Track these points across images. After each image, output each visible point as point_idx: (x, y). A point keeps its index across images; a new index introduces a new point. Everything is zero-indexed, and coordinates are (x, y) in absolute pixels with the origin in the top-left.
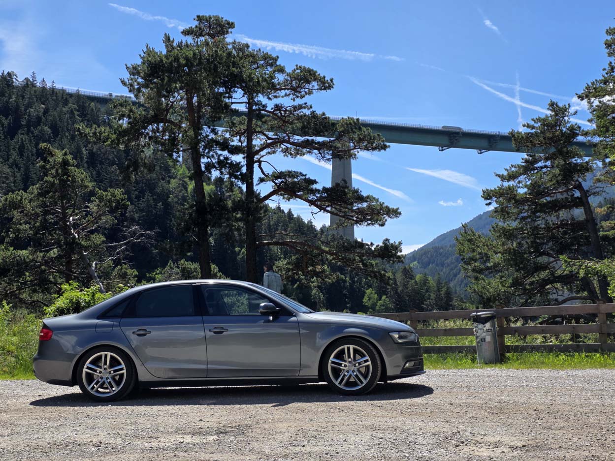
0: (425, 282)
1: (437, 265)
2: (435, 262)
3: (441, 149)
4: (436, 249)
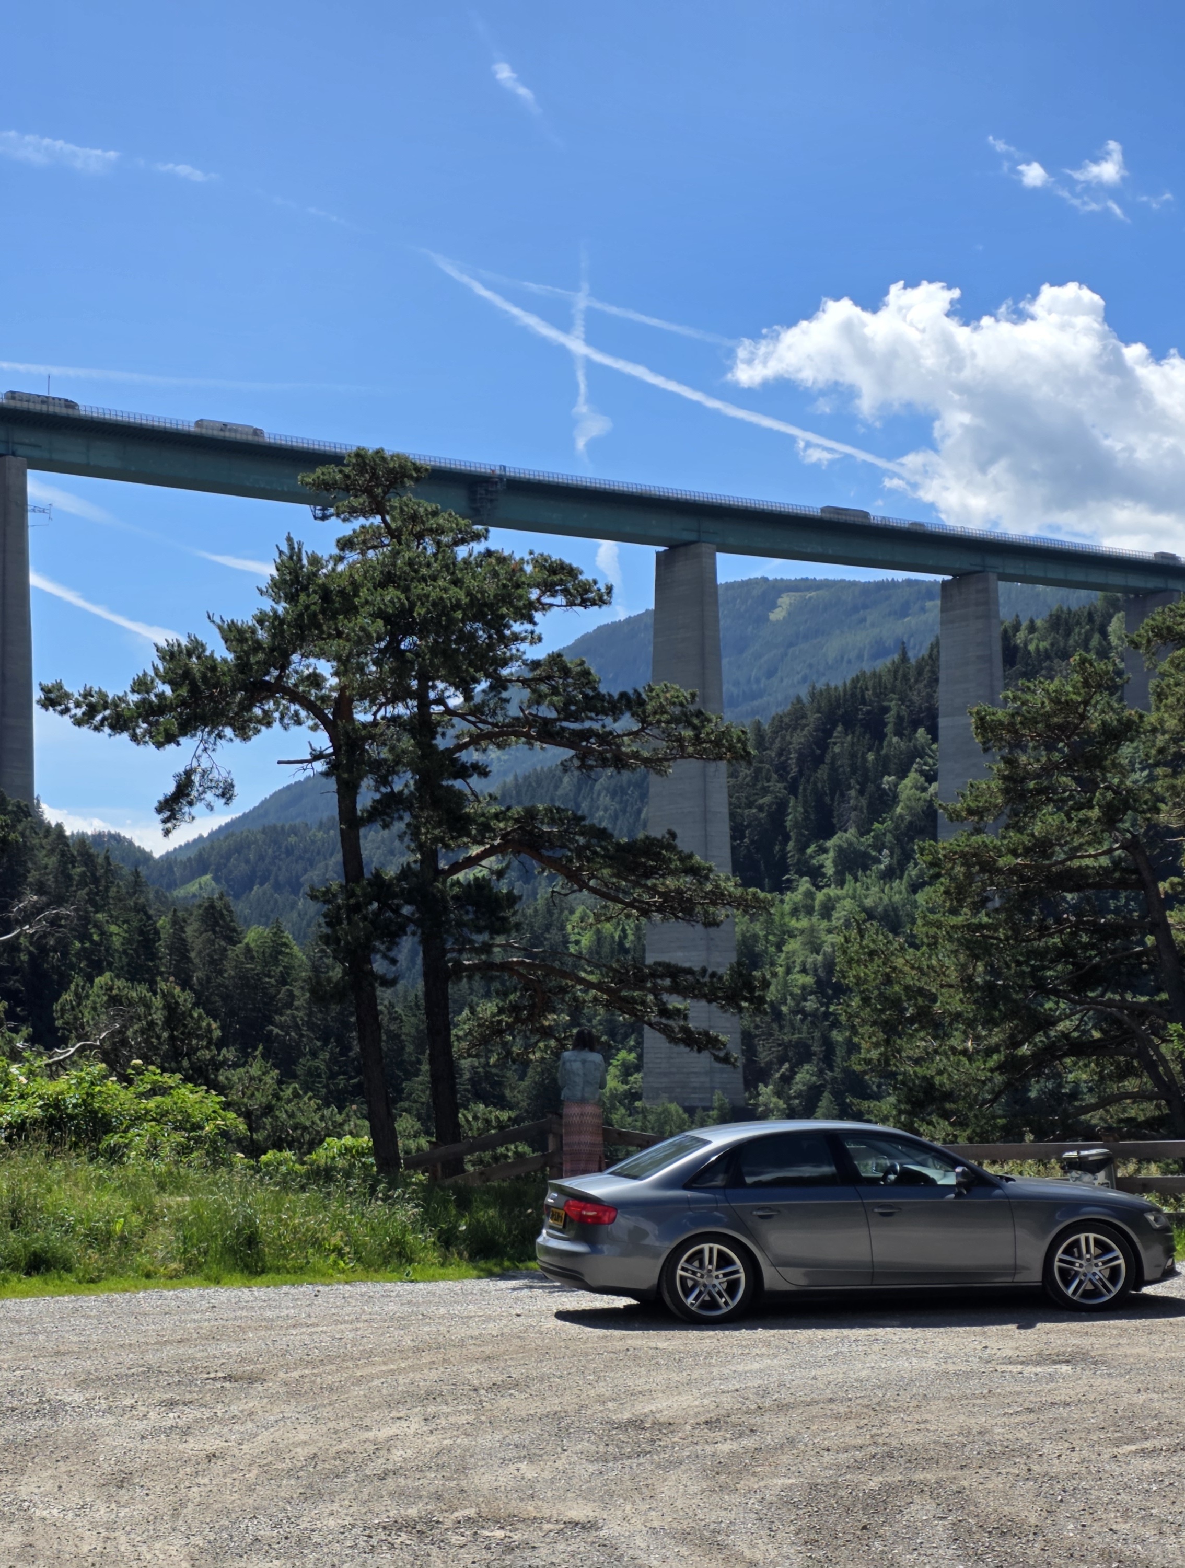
0: (277, 950)
1: (277, 887)
2: (272, 877)
4: (275, 835)
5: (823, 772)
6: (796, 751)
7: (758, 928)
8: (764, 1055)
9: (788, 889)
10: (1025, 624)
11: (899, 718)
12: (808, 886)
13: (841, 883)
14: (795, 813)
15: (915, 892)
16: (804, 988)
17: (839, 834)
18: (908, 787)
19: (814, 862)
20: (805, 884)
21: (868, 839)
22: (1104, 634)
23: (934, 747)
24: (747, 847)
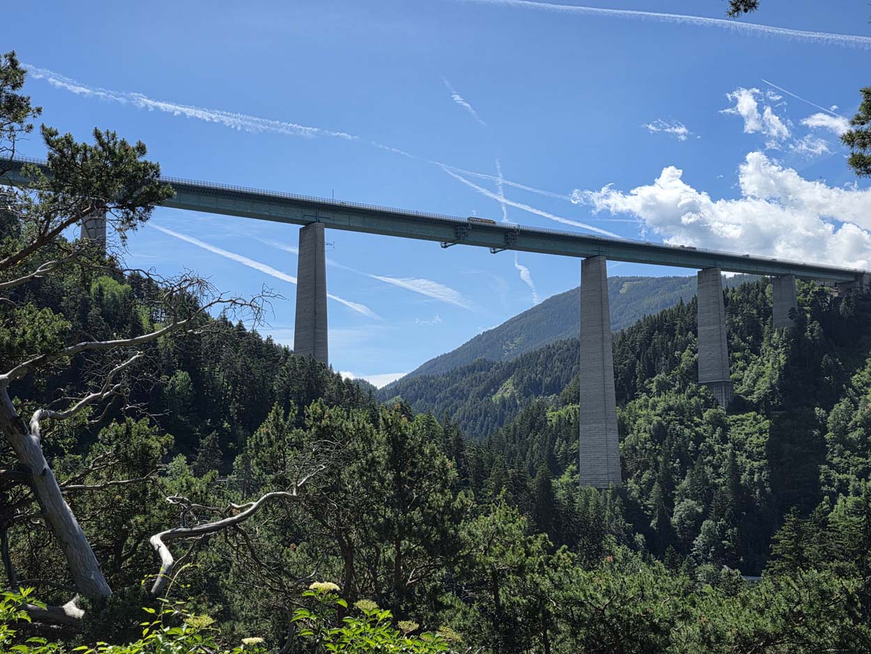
0: (428, 424)
1: (427, 400)
2: (424, 396)
3: (443, 245)
4: (425, 379)
5: (650, 350)
6: (639, 341)
7: (625, 414)
8: (630, 467)
9: (637, 398)
10: (730, 289)
11: (681, 328)
12: (646, 396)
13: (659, 395)
14: (639, 367)
15: (690, 399)
16: (645, 439)
17: (658, 375)
18: (686, 356)
19: (648, 387)
20: (644, 396)
21: (669, 378)
22: (764, 293)
23: (696, 339)
24: (619, 381)
